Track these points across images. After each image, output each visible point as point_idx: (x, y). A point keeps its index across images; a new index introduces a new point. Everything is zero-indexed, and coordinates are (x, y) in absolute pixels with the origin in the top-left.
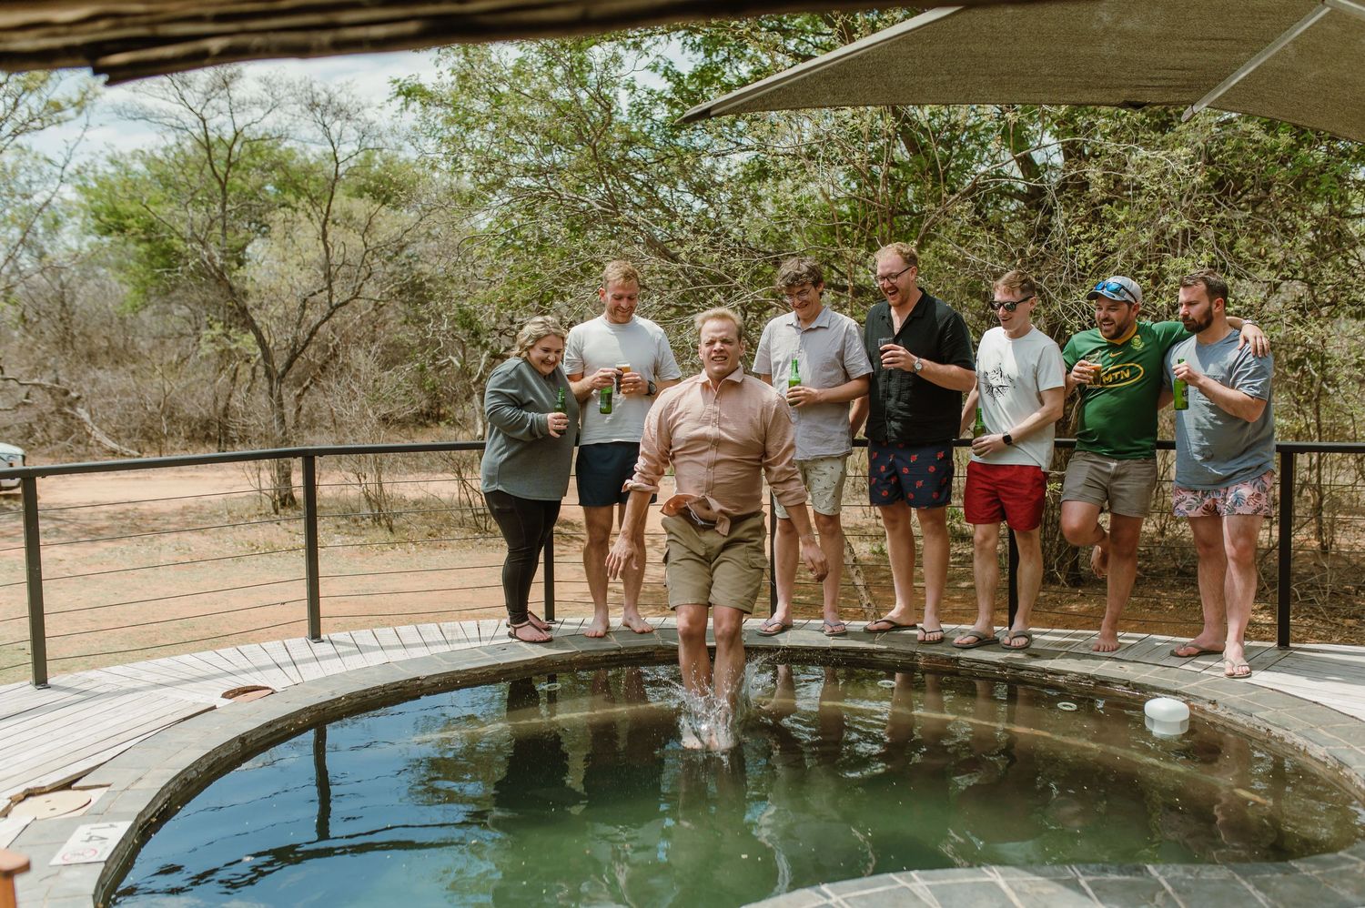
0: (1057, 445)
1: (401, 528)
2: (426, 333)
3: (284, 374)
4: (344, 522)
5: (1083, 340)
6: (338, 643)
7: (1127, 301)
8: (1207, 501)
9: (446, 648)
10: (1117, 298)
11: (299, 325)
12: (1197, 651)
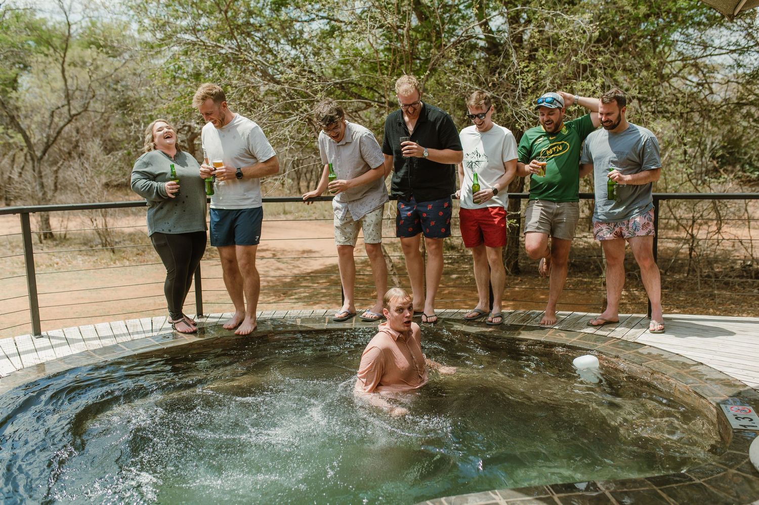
0: (510, 197)
1: (120, 251)
2: (130, 132)
3: (41, 158)
4: (83, 248)
5: (531, 133)
6: (53, 337)
7: (559, 108)
8: (617, 229)
9: (129, 338)
10: (553, 107)
11: (49, 127)
12: (604, 322)
